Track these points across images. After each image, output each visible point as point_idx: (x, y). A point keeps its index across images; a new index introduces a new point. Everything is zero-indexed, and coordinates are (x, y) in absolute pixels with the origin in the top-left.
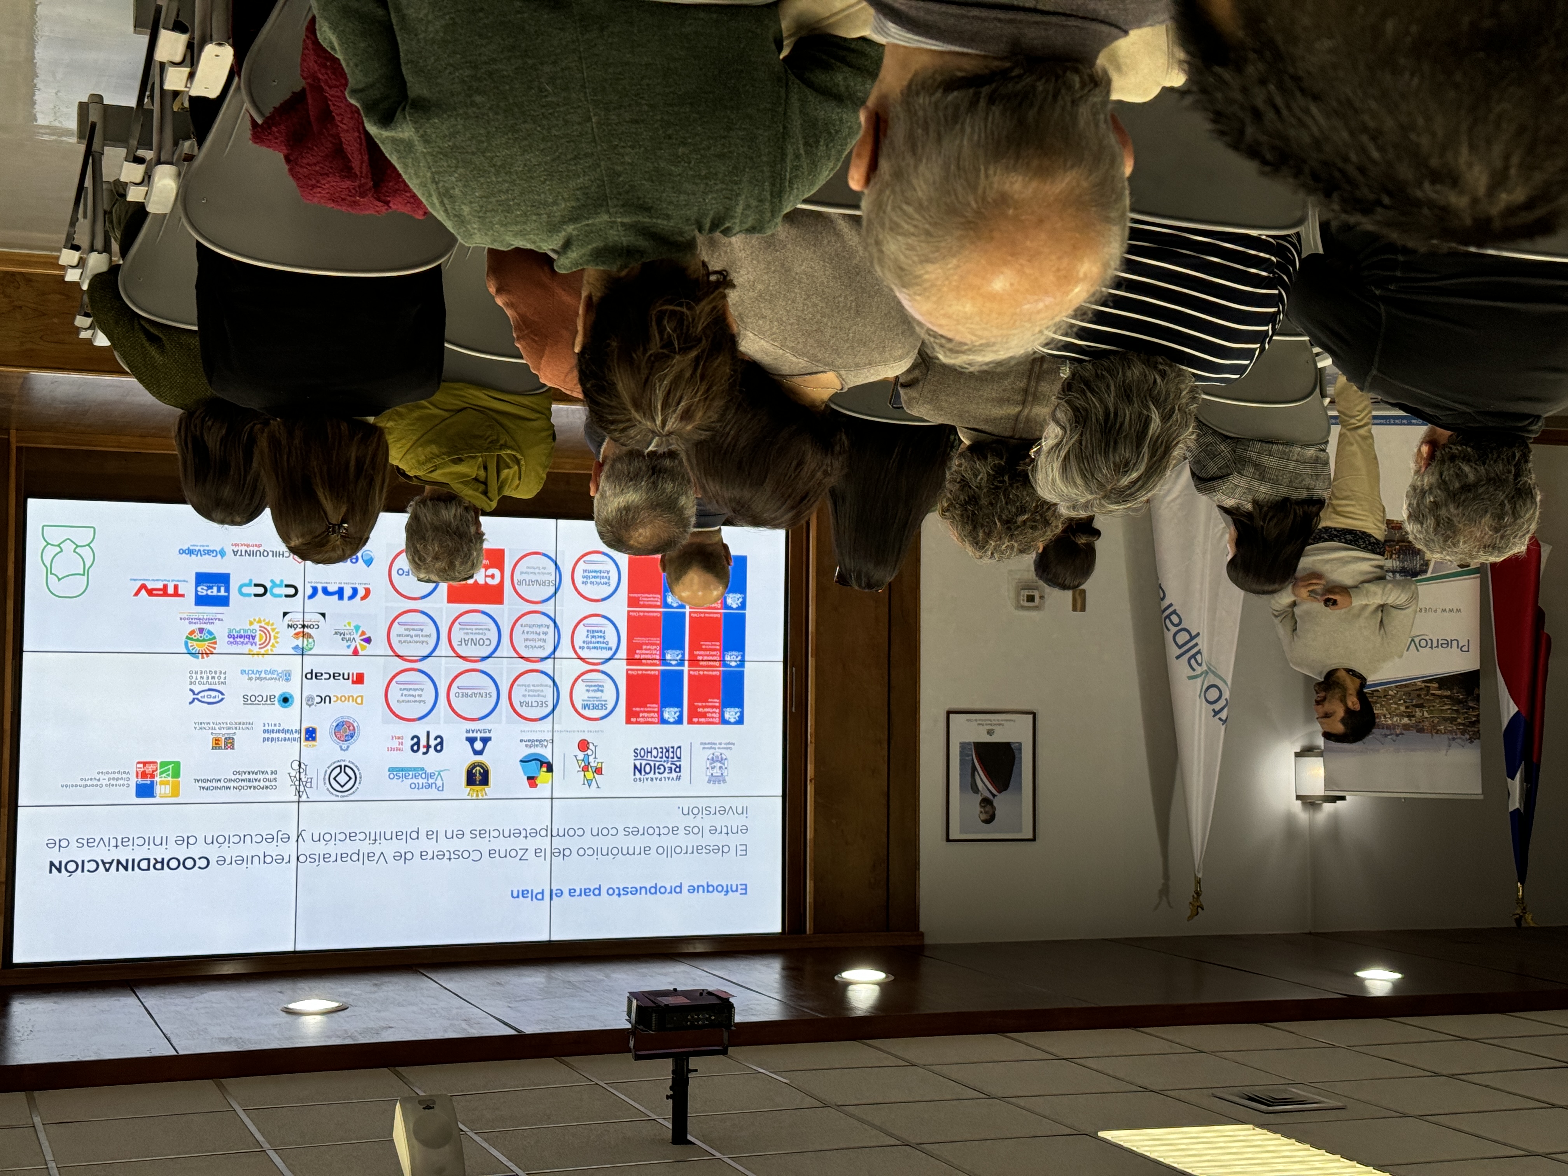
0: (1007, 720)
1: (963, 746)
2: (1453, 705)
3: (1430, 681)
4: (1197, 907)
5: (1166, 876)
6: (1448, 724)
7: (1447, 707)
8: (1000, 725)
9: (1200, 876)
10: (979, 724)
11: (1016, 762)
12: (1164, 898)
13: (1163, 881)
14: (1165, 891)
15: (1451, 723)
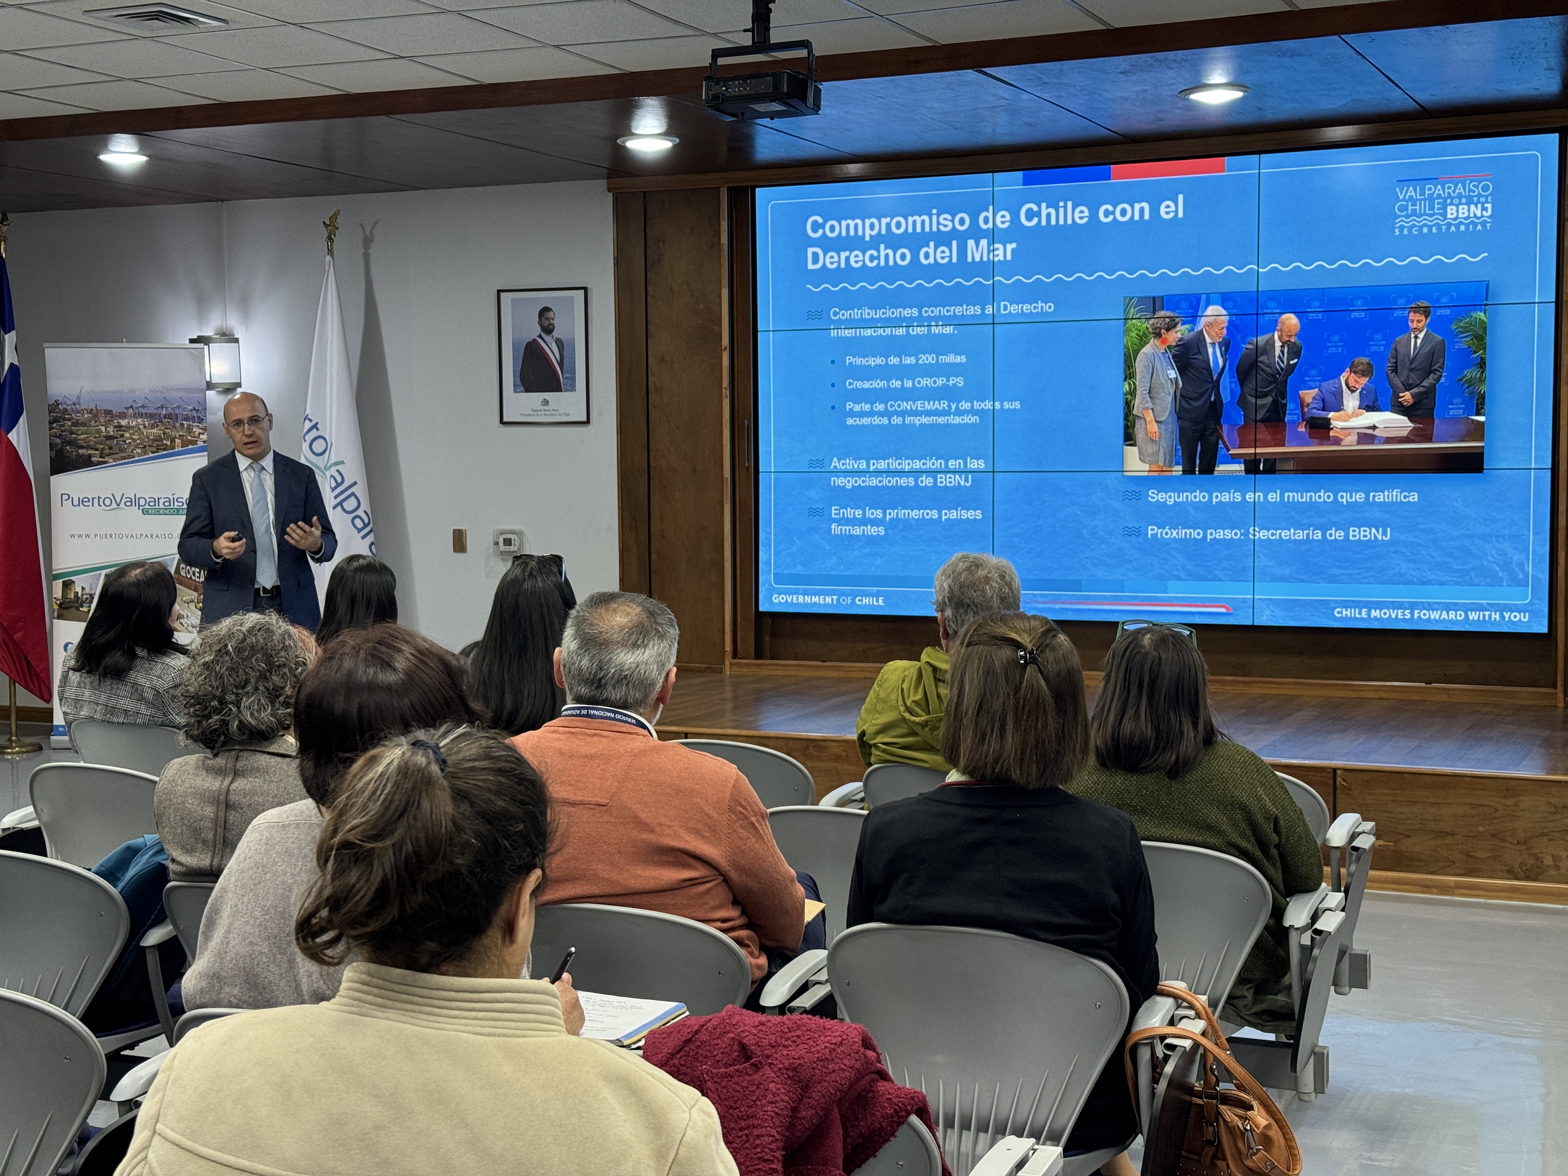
0: (529, 415)
1: (572, 388)
2: (76, 439)
3: (99, 463)
4: (331, 226)
5: (366, 256)
6: (81, 419)
7: (82, 437)
8: (536, 411)
9: (328, 258)
10: (557, 410)
11: (519, 372)
12: (368, 233)
13: (370, 251)
14: (368, 241)
15: (77, 421)
